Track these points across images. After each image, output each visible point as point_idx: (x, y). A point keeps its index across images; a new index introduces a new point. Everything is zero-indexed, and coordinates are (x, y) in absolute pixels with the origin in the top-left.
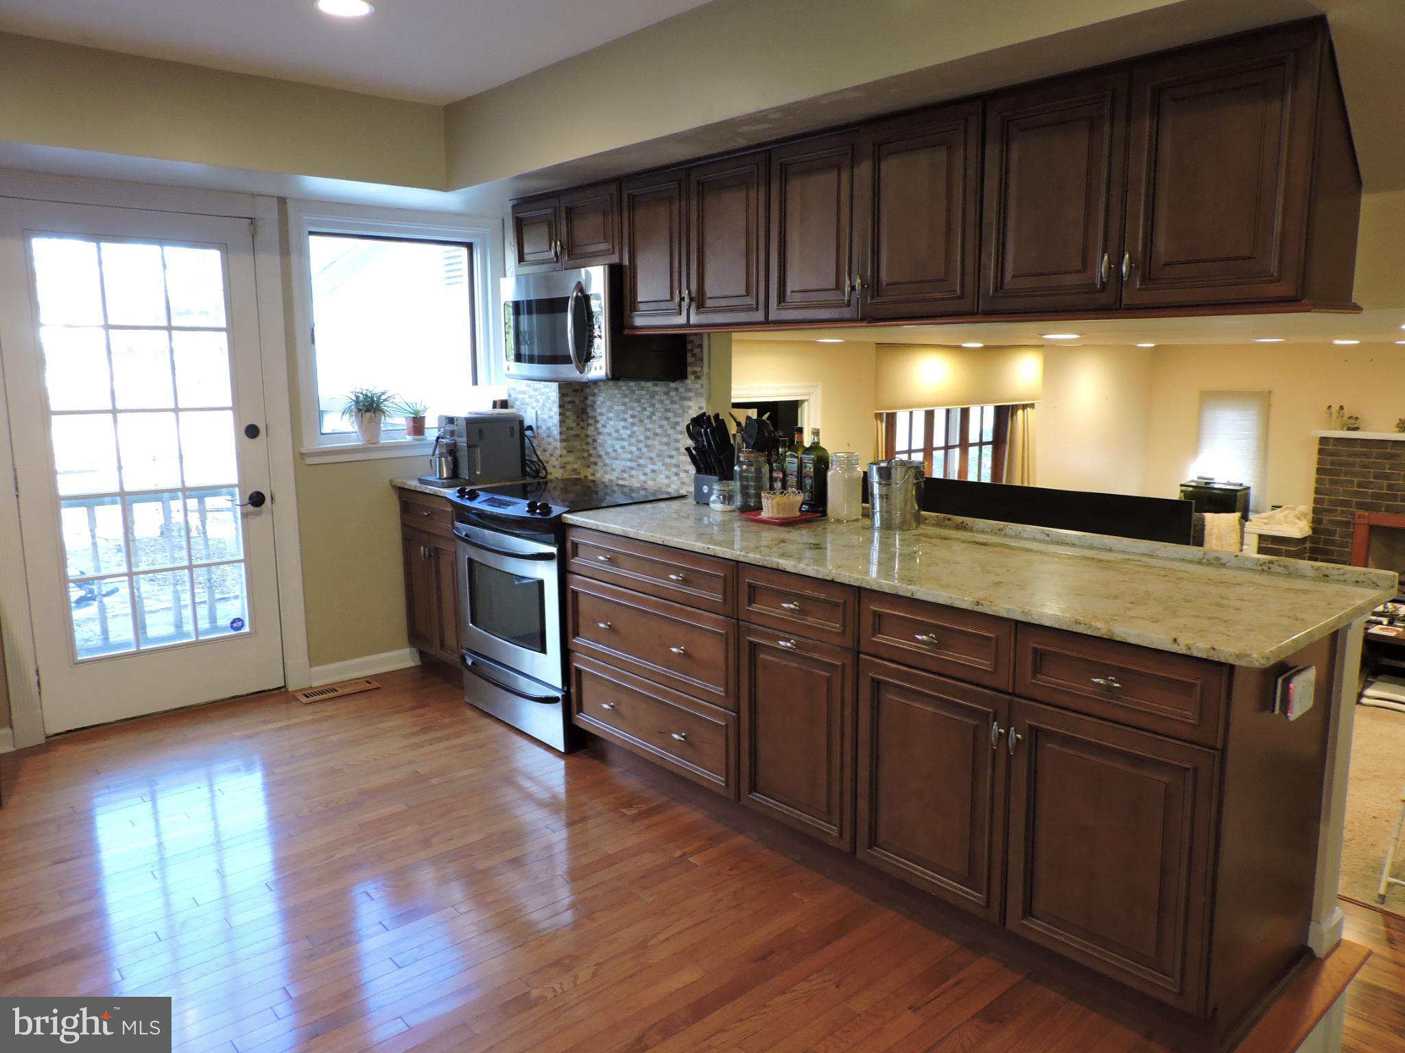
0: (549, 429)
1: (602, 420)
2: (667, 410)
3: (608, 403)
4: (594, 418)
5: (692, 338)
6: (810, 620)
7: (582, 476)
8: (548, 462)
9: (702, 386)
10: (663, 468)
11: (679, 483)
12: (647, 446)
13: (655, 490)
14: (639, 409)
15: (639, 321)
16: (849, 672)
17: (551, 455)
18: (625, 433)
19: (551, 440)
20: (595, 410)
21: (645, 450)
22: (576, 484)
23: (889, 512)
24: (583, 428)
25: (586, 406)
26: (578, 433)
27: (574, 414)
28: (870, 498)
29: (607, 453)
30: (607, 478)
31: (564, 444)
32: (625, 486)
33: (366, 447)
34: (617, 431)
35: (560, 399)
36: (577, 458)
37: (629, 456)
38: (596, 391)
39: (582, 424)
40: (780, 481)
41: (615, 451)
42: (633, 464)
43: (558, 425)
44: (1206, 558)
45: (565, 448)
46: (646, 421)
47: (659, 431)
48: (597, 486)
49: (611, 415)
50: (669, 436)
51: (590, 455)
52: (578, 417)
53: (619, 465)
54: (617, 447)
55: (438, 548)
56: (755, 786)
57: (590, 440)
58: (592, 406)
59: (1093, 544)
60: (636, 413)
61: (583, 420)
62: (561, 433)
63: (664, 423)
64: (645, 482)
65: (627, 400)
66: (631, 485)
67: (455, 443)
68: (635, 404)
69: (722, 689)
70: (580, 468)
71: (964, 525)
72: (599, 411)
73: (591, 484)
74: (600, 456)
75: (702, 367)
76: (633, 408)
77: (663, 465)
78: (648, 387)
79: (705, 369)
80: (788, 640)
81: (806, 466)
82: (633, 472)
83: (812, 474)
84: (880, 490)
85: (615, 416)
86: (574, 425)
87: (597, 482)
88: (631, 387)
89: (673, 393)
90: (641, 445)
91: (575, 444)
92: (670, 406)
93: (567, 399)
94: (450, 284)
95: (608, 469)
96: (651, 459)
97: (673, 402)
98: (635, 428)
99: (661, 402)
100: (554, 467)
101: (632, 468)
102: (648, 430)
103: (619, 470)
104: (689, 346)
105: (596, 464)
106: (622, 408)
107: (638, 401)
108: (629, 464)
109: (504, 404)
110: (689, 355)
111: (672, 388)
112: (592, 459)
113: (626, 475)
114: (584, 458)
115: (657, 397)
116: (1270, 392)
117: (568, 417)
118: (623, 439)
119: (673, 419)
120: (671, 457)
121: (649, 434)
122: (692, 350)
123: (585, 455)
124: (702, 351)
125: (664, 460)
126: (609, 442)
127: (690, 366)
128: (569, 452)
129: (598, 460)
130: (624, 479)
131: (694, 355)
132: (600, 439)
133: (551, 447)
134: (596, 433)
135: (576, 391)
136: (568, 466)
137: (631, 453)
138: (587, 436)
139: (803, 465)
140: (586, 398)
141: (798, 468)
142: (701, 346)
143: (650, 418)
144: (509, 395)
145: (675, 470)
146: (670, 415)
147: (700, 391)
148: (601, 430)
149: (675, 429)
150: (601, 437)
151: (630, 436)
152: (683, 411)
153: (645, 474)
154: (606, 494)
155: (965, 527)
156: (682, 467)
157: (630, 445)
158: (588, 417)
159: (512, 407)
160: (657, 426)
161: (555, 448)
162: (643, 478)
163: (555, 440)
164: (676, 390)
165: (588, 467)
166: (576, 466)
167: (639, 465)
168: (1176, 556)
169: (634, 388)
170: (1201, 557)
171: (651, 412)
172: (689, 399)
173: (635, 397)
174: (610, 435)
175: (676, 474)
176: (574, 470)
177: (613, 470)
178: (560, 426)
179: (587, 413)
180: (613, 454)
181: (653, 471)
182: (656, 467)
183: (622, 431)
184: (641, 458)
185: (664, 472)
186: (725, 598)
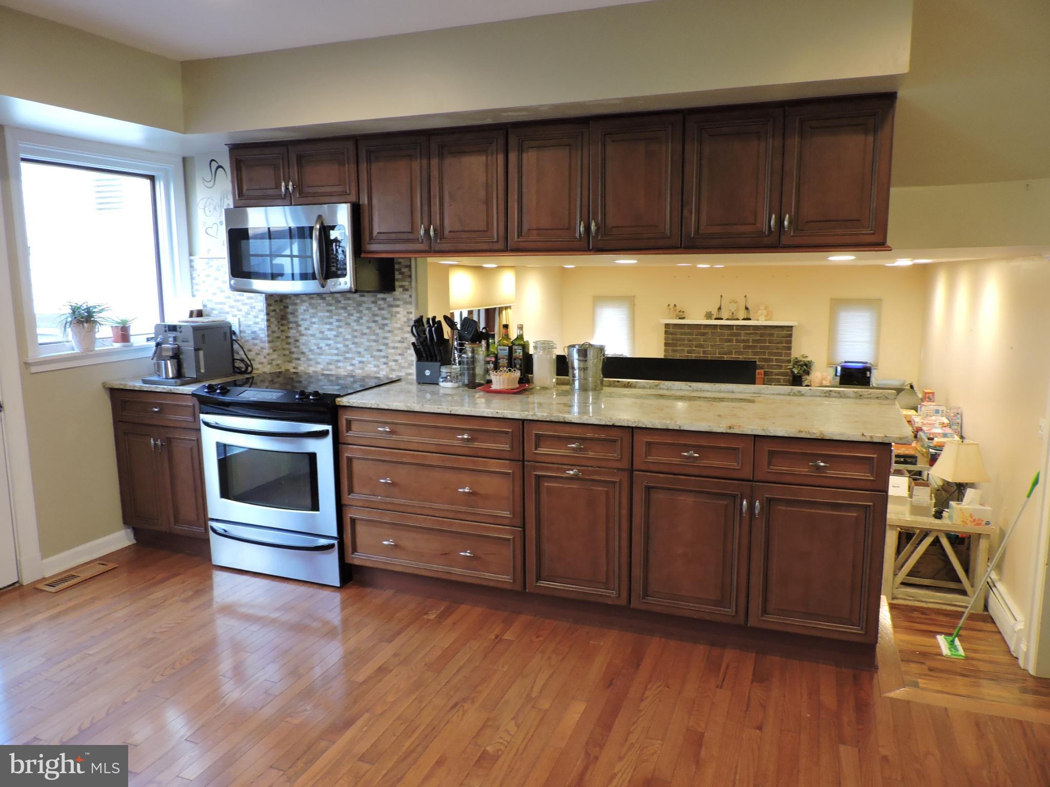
0: (254, 332)
1: (304, 324)
2: (375, 315)
3: (311, 311)
4: (296, 322)
5: (400, 260)
6: (591, 454)
7: (283, 370)
8: (254, 360)
9: (411, 296)
10: (372, 359)
11: (388, 370)
12: (354, 343)
13: (363, 376)
14: (346, 315)
15: (374, 247)
16: (625, 485)
17: (257, 354)
18: (331, 334)
19: (257, 341)
20: (297, 317)
21: (351, 346)
22: (279, 377)
23: (585, 379)
24: (283, 331)
25: (286, 313)
26: (279, 335)
27: (276, 320)
28: (570, 370)
29: (311, 350)
30: (311, 370)
31: (271, 344)
32: (331, 375)
33: (84, 354)
34: (322, 332)
35: (267, 309)
36: (279, 356)
37: (336, 352)
38: (298, 301)
39: (282, 328)
40: (493, 363)
41: (320, 348)
42: (341, 358)
43: (266, 329)
44: (793, 392)
45: (271, 348)
46: (353, 324)
47: (367, 331)
48: (300, 376)
49: (314, 320)
50: (377, 334)
51: (291, 353)
52: (279, 322)
53: (324, 359)
54: (322, 345)
55: (170, 438)
56: (540, 577)
57: (291, 340)
58: (292, 313)
59: (721, 389)
60: (341, 318)
61: (282, 325)
62: (268, 336)
63: (373, 325)
64: (352, 371)
65: (332, 308)
66: (337, 374)
67: (179, 347)
68: (342, 311)
69: (508, 513)
70: (281, 364)
71: (630, 384)
72: (301, 317)
73: (294, 376)
74: (303, 353)
75: (411, 282)
76: (339, 314)
77: (371, 357)
78: (355, 298)
79: (413, 283)
80: (572, 470)
81: (516, 352)
82: (340, 364)
83: (521, 357)
84: (579, 365)
85: (319, 320)
86: (276, 329)
87: (300, 374)
88: (337, 297)
89: (380, 302)
90: (347, 343)
91: (278, 344)
92: (378, 312)
93: (272, 308)
94: (101, 209)
95: (311, 363)
96: (359, 353)
97: (381, 309)
98: (341, 330)
99: (369, 309)
100: (261, 363)
101: (338, 361)
102: (356, 331)
103: (325, 363)
104: (397, 266)
105: (299, 359)
106: (328, 314)
107: (345, 308)
108: (336, 358)
109: (200, 314)
110: (397, 273)
111: (379, 298)
112: (295, 356)
113: (331, 367)
114: (284, 355)
115: (365, 305)
116: (634, 297)
117: (272, 323)
118: (329, 339)
119: (381, 322)
120: (380, 351)
121: (356, 334)
122: (399, 270)
123: (287, 352)
124: (410, 270)
125: (372, 353)
126: (313, 341)
127: (397, 281)
128: (274, 351)
129: (301, 356)
130: (331, 370)
131: (402, 273)
132: (303, 340)
133: (258, 348)
134: (298, 334)
135: (276, 301)
136: (273, 362)
137: (337, 349)
138: (287, 337)
139: (514, 350)
140: (286, 307)
141: (509, 353)
142: (409, 267)
143: (357, 321)
144: (205, 306)
145: (384, 360)
146: (377, 318)
147: (409, 300)
148: (304, 332)
149: (384, 329)
150: (305, 338)
151: (336, 336)
152: (392, 315)
153: (352, 365)
154: (310, 383)
155: (630, 386)
156: (391, 358)
157: (337, 343)
158: (289, 323)
159: (208, 315)
160: (365, 328)
161: (262, 348)
162: (351, 368)
163: (262, 342)
164: (384, 299)
165: (290, 362)
166: (279, 362)
167: (345, 358)
168: (774, 392)
169: (340, 299)
170: (790, 391)
171: (358, 317)
172: (398, 306)
173: (340, 305)
174: (313, 335)
175: (385, 363)
176: (278, 365)
177: (318, 363)
178: (268, 330)
179: (288, 319)
180: (318, 351)
181: (361, 362)
182: (363, 359)
183: (326, 333)
184: (348, 353)
185: (372, 362)
186: (512, 447)
